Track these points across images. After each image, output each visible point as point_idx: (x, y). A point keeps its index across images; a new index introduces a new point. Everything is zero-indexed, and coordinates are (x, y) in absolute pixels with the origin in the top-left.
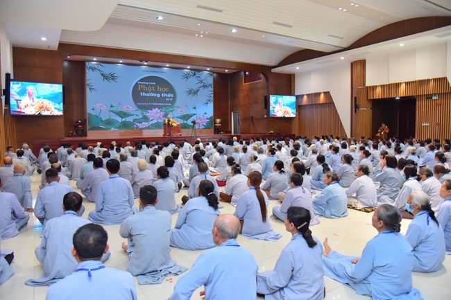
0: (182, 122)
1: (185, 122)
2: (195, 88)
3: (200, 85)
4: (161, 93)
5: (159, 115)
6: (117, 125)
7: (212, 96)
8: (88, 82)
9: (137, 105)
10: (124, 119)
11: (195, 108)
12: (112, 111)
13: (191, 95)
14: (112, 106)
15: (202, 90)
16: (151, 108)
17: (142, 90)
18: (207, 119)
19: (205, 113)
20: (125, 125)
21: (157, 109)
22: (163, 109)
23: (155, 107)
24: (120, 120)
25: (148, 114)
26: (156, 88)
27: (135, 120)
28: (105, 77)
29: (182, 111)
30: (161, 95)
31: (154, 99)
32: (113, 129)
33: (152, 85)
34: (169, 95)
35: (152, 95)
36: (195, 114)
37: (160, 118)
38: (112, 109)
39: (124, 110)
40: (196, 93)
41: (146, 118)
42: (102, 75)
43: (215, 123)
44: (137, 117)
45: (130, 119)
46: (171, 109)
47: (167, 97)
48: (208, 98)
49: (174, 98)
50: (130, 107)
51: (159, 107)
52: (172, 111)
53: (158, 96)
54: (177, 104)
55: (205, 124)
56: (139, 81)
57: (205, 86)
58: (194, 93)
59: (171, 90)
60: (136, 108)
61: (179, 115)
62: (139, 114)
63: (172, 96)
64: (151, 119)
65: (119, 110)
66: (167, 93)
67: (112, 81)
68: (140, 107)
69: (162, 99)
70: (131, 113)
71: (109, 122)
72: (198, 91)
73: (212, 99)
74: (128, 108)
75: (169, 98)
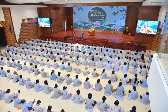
0: (108, 27)
1: (110, 27)
2: (116, 12)
3: (119, 10)
4: (99, 14)
5: (98, 24)
6: (83, 27)
7: (125, 15)
8: (74, 11)
9: (90, 20)
10: (85, 25)
11: (115, 21)
12: (81, 22)
13: (113, 15)
14: (81, 20)
15: (120, 13)
16: (95, 21)
17: (92, 14)
18: (121, 27)
19: (120, 24)
20: (85, 27)
21: (97, 21)
22: (100, 21)
23: (97, 20)
24: (84, 25)
25: (94, 23)
26: (98, 12)
27: (89, 25)
28: (79, 9)
29: (108, 23)
30: (99, 15)
31: (97, 17)
32: (81, 28)
33: (96, 11)
34: (103, 15)
35: (96, 15)
36: (115, 24)
37: (99, 25)
38: (81, 21)
39: (85, 21)
40: (116, 14)
41: (93, 25)
42: (78, 8)
43: (125, 29)
44: (90, 24)
45: (87, 25)
46: (104, 21)
47: (102, 16)
48: (123, 16)
49: (105, 17)
50: (87, 20)
51: (99, 21)
52: (104, 22)
53: (98, 16)
54: (106, 19)
55: (120, 29)
56: (91, 10)
57: (121, 11)
58: (115, 14)
59: (104, 13)
60: (89, 21)
61: (107, 24)
62: (90, 23)
63: (104, 16)
64: (95, 25)
65: (83, 21)
66: (102, 15)
67: (81, 10)
68: (91, 21)
69: (100, 17)
70: (88, 23)
71: (80, 26)
72: (117, 13)
73: (125, 17)
74: (86, 21)
75: (103, 16)
